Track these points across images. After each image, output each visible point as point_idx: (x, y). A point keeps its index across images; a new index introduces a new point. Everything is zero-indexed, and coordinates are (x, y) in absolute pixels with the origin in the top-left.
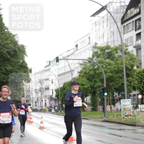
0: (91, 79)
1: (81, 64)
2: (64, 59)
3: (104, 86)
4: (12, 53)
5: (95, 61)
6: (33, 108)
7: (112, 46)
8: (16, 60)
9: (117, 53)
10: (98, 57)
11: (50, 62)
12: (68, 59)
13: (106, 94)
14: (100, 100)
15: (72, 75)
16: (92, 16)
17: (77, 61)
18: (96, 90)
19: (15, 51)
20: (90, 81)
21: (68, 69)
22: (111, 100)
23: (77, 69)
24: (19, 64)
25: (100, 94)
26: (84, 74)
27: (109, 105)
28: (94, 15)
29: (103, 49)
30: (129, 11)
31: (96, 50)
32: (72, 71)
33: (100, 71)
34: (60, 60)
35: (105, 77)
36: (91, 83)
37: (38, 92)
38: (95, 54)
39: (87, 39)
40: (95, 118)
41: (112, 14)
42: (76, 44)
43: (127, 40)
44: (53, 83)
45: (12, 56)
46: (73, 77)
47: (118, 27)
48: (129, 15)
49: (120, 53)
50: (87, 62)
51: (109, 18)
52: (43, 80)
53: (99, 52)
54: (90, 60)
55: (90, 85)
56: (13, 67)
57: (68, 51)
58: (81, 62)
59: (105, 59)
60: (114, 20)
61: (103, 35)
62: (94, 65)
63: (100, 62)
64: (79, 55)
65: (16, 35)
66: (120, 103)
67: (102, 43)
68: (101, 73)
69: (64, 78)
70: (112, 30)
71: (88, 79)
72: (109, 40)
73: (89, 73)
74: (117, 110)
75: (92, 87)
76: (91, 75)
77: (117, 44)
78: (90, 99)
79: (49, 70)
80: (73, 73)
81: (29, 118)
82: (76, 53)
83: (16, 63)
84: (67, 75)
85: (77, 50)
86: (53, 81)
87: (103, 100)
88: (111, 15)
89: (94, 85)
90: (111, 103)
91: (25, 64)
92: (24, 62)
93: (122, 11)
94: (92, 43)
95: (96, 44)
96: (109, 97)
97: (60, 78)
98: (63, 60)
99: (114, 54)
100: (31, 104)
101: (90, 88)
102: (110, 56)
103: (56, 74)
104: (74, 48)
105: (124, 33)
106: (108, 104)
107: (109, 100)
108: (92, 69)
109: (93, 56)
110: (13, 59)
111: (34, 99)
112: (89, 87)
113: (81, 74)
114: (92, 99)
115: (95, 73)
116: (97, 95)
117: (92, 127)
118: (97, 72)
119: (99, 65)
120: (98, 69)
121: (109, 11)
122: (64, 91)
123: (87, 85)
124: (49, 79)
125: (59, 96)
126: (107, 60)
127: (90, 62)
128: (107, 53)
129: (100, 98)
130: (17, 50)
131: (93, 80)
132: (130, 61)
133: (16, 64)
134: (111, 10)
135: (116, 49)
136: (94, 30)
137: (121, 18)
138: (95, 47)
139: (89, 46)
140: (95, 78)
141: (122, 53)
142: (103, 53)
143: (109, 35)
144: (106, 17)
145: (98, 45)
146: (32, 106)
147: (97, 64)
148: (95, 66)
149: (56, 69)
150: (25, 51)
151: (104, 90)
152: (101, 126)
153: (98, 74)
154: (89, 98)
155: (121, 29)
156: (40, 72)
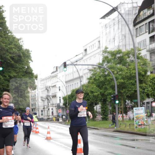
0: (101, 86)
1: (90, 70)
2: (72, 64)
3: (115, 93)
4: (16, 58)
5: (106, 67)
6: (39, 117)
7: (124, 50)
8: (20, 66)
9: (129, 57)
10: (108, 62)
11: (57, 68)
12: (76, 65)
13: (117, 102)
14: (111, 108)
15: (81, 81)
16: (102, 18)
17: (87, 67)
18: (107, 98)
19: (19, 56)
20: (100, 89)
21: (76, 76)
22: (122, 108)
23: (86, 75)
24: (23, 70)
25: (110, 102)
26: (93, 80)
27: (121, 114)
28: (104, 17)
29: (113, 54)
30: (142, 13)
31: (106, 55)
32: (80, 78)
33: (111, 78)
34: (68, 65)
35: (116, 83)
36: (101, 91)
37: (44, 99)
38: (106, 59)
39: (97, 43)
40: (105, 128)
41: (124, 16)
42: (85, 49)
43: (139, 43)
44: (61, 90)
45: (16, 62)
46: (82, 83)
47: (129, 30)
48: (142, 17)
49: (132, 58)
50: (97, 67)
51: (120, 20)
52: (49, 87)
53: (110, 57)
54: (100, 66)
55: (101, 93)
56: (17, 73)
57: (76, 56)
58: (90, 67)
59: (116, 64)
60: (126, 22)
61: (114, 39)
62: (104, 71)
63: (111, 68)
64: (88, 60)
65: (21, 39)
66: (133, 112)
67: (112, 47)
68: (112, 79)
69: (73, 85)
70: (123, 33)
71: (98, 86)
72: (121, 44)
73: (99, 79)
74: (130, 119)
75: (103, 95)
76: (101, 82)
77: (129, 47)
78: (100, 108)
79: (56, 76)
80: (81, 79)
81: (35, 128)
82: (84, 58)
83: (20, 68)
84: (76, 82)
85: (86, 55)
86: (61, 88)
87: (114, 108)
88: (122, 16)
89: (105, 92)
90: (123, 112)
91: (30, 70)
92: (29, 67)
93: (134, 12)
94: (102, 47)
95: (106, 48)
96: (121, 105)
97: (67, 85)
98: (71, 66)
99: (126, 59)
100: (37, 113)
101: (100, 96)
102: (121, 60)
103: (64, 80)
104: (82, 53)
105: (137, 37)
106: (120, 112)
107: (121, 109)
108: (102, 75)
109: (103, 61)
110: (17, 65)
111: (40, 108)
112: (98, 95)
113: (91, 81)
114: (102, 108)
115: (106, 79)
116: (107, 103)
117: (103, 138)
118: (108, 78)
119: (110, 70)
120: (109, 75)
121: (120, 12)
122: (72, 99)
123: (97, 92)
124: (56, 86)
125: (67, 105)
126: (118, 66)
127: (100, 67)
128: (119, 58)
129: (111, 106)
130: (22, 55)
131: (104, 87)
132: (143, 66)
133: (21, 70)
134: (122, 12)
135: (128, 54)
136: (104, 33)
137: (133, 20)
138: (105, 51)
139: (99, 50)
140: (106, 85)
141: (134, 58)
142: (113, 57)
143: (121, 38)
144: (117, 19)
145: (108, 50)
146: (37, 115)
147: (107, 70)
148: (106, 71)
149: (63, 75)
150: (30, 56)
151: (115, 98)
152: (112, 137)
153: (109, 81)
154: (99, 106)
155: (134, 32)
156: (46, 79)
